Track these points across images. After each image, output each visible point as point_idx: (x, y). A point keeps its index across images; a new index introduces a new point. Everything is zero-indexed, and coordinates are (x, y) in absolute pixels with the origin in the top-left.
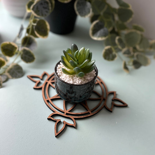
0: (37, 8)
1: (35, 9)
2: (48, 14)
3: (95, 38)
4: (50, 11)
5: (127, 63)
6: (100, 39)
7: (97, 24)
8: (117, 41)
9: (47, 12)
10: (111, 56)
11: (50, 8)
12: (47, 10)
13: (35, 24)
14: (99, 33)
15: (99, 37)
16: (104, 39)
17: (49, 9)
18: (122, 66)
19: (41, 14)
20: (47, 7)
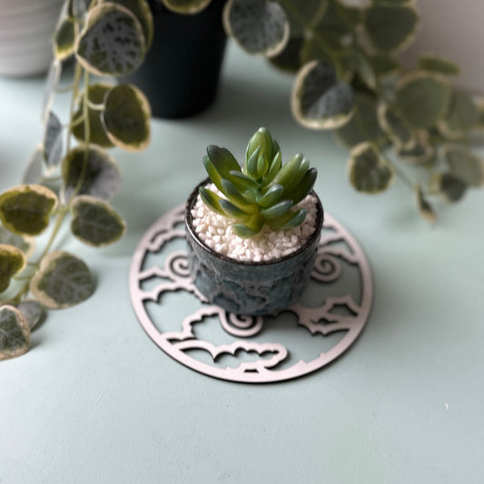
0: (96, 46)
1: (90, 51)
2: (138, 62)
3: (314, 124)
4: (144, 49)
6: (330, 124)
7: (313, 73)
9: (133, 54)
10: (374, 174)
11: (142, 39)
12: (131, 47)
13: (101, 107)
14: (322, 104)
15: (325, 117)
16: (342, 121)
17: (137, 44)
18: (414, 201)
19: (112, 66)
20: (130, 37)
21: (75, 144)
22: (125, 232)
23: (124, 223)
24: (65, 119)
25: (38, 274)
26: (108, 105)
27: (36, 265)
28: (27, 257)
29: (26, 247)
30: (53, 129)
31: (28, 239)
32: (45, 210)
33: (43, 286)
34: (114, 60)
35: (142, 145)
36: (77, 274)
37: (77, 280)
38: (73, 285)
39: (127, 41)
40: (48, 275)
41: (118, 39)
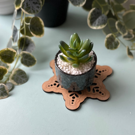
0: (27, 5)
1: (25, 7)
2: (40, 10)
3: (94, 28)
4: (42, 6)
5: (130, 48)
6: (99, 28)
7: (94, 11)
8: (117, 27)
9: (38, 7)
10: (113, 43)
11: (41, 2)
12: (38, 5)
14: (97, 21)
15: (98, 25)
16: (103, 26)
17: (40, 4)
18: (126, 52)
19: (32, 11)
20: (37, 2)
21: (21, 36)
22: (36, 62)
23: (36, 59)
24: (18, 28)
25: (12, 75)
26: (31, 23)
27: (11, 72)
28: (8, 70)
29: (8, 67)
30: (15, 31)
31: (8, 64)
32: (13, 56)
33: (13, 78)
34: (33, 9)
35: (42, 36)
36: (23, 75)
37: (23, 77)
38: (22, 78)
39: (37, 3)
40: (14, 75)
41: (34, 3)
